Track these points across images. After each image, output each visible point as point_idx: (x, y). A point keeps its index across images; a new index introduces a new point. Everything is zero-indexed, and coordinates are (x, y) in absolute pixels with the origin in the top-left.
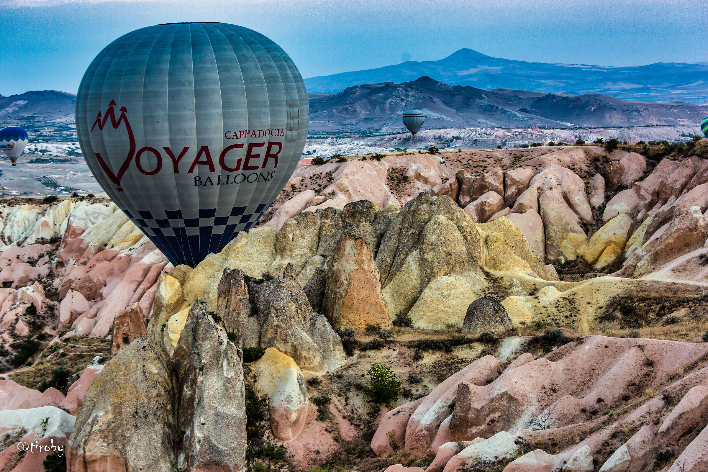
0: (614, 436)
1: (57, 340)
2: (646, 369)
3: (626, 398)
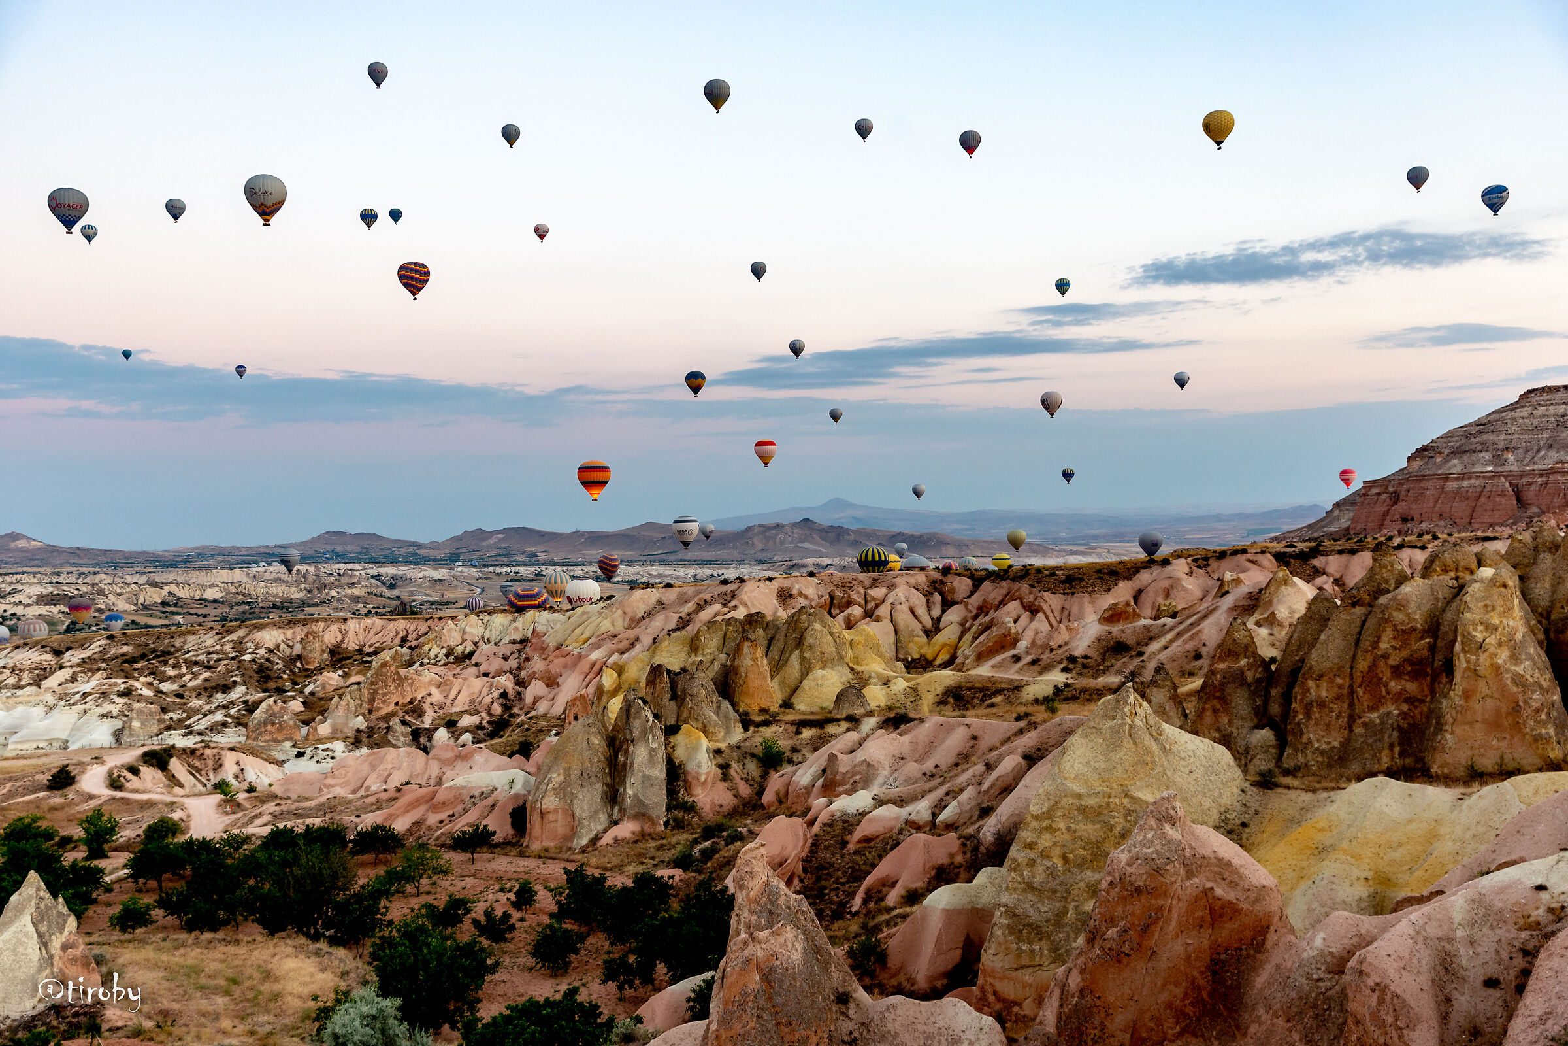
0: (947, 794)
1: (523, 718)
2: (972, 742)
3: (957, 765)
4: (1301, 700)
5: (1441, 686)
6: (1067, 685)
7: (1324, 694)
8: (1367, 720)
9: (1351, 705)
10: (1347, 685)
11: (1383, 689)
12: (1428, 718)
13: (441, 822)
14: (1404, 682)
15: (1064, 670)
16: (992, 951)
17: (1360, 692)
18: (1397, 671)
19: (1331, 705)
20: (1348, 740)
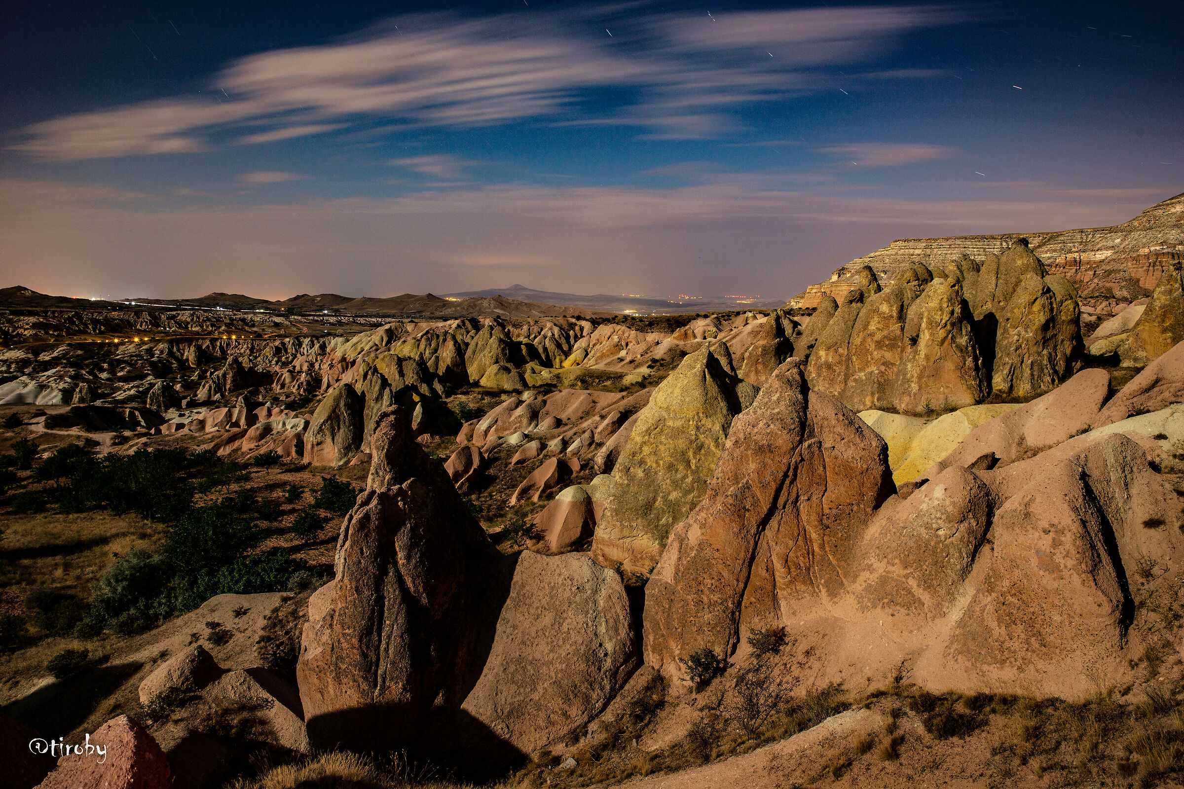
0: (575, 434)
2: (592, 404)
3: (582, 418)
4: (815, 364)
5: (907, 354)
6: (650, 376)
7: (830, 359)
8: (857, 377)
9: (847, 367)
10: (846, 354)
11: (869, 356)
12: (897, 375)
13: (250, 450)
14: (883, 352)
15: (649, 367)
16: (603, 527)
17: (854, 358)
18: (879, 345)
19: (834, 368)
20: (844, 391)
